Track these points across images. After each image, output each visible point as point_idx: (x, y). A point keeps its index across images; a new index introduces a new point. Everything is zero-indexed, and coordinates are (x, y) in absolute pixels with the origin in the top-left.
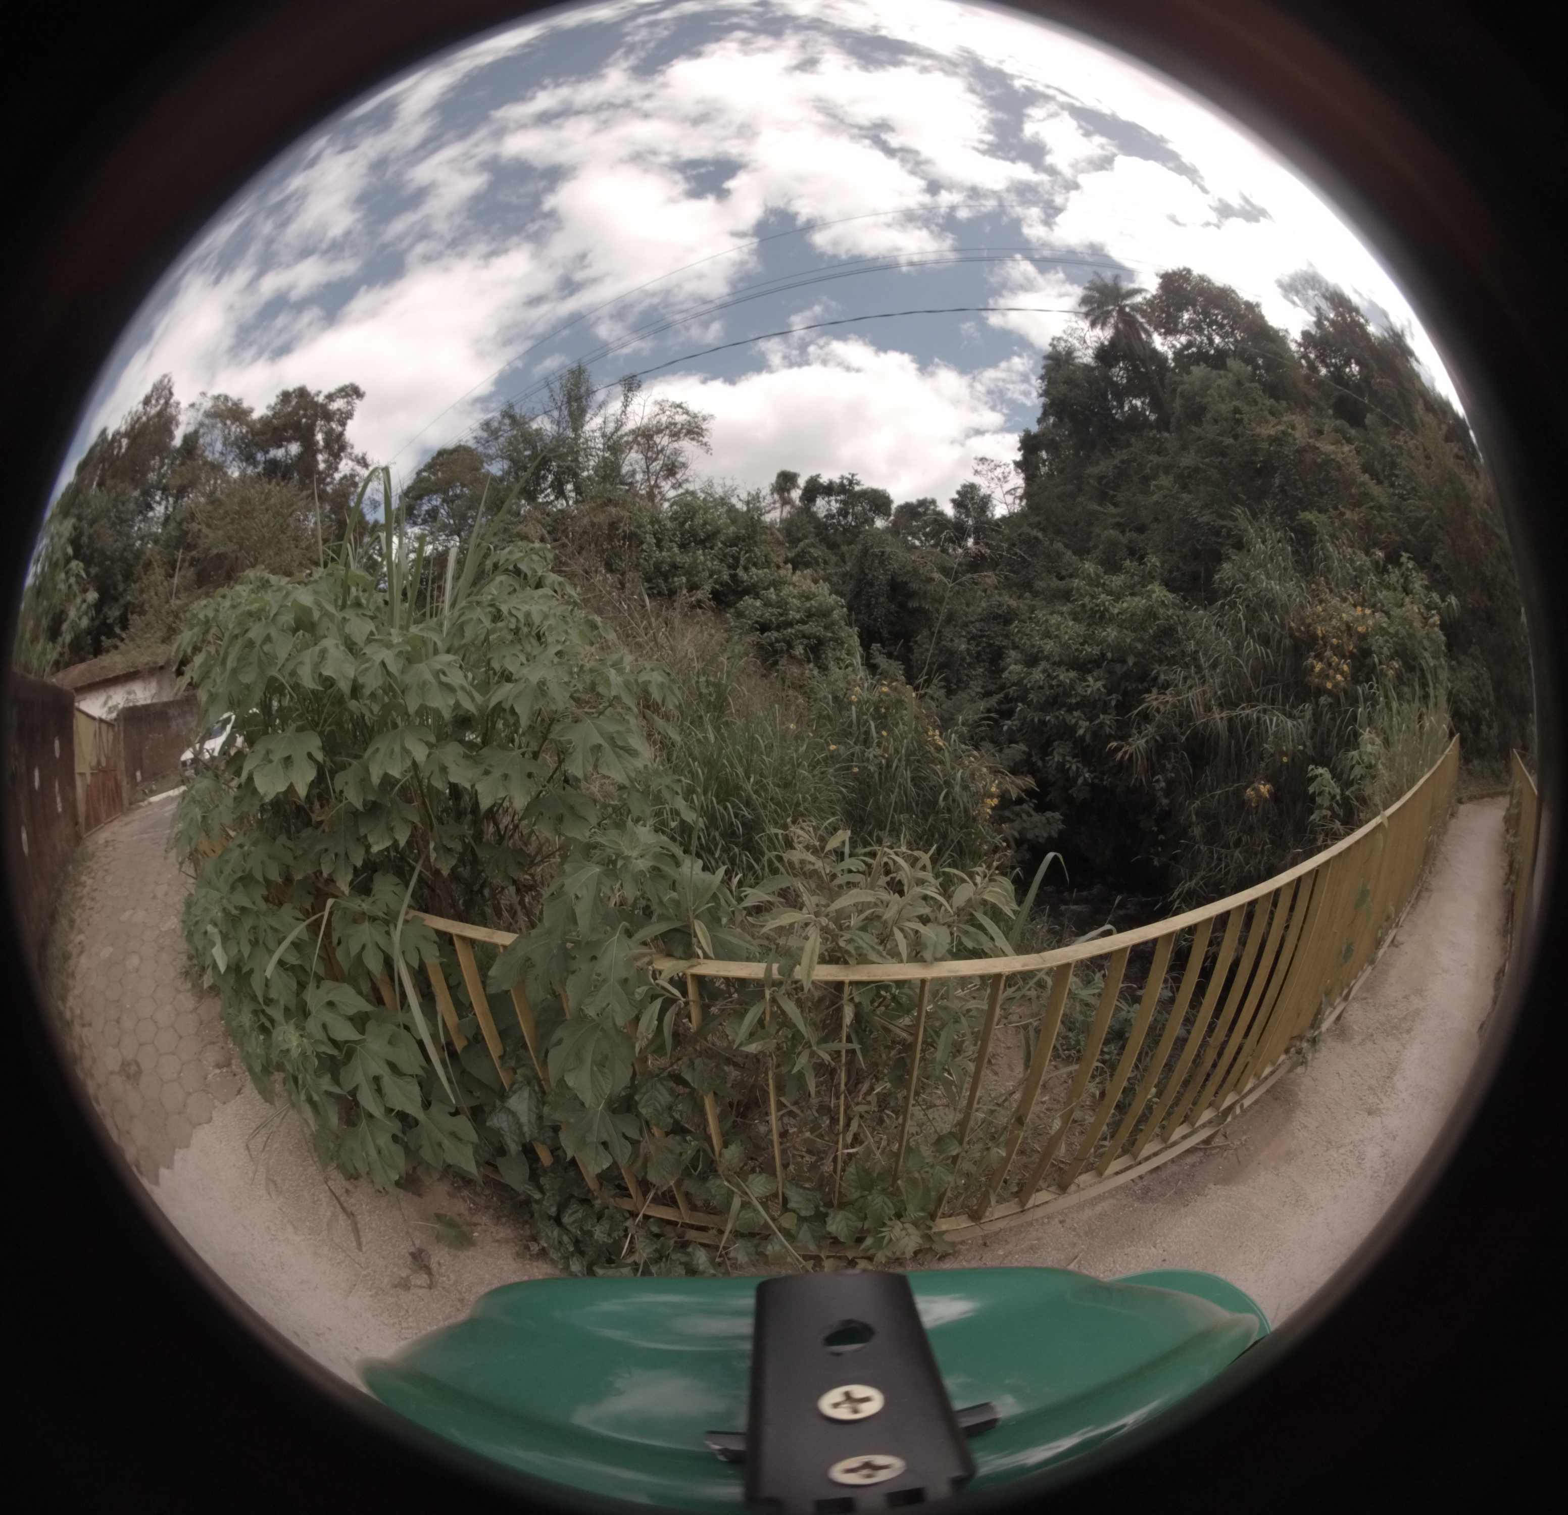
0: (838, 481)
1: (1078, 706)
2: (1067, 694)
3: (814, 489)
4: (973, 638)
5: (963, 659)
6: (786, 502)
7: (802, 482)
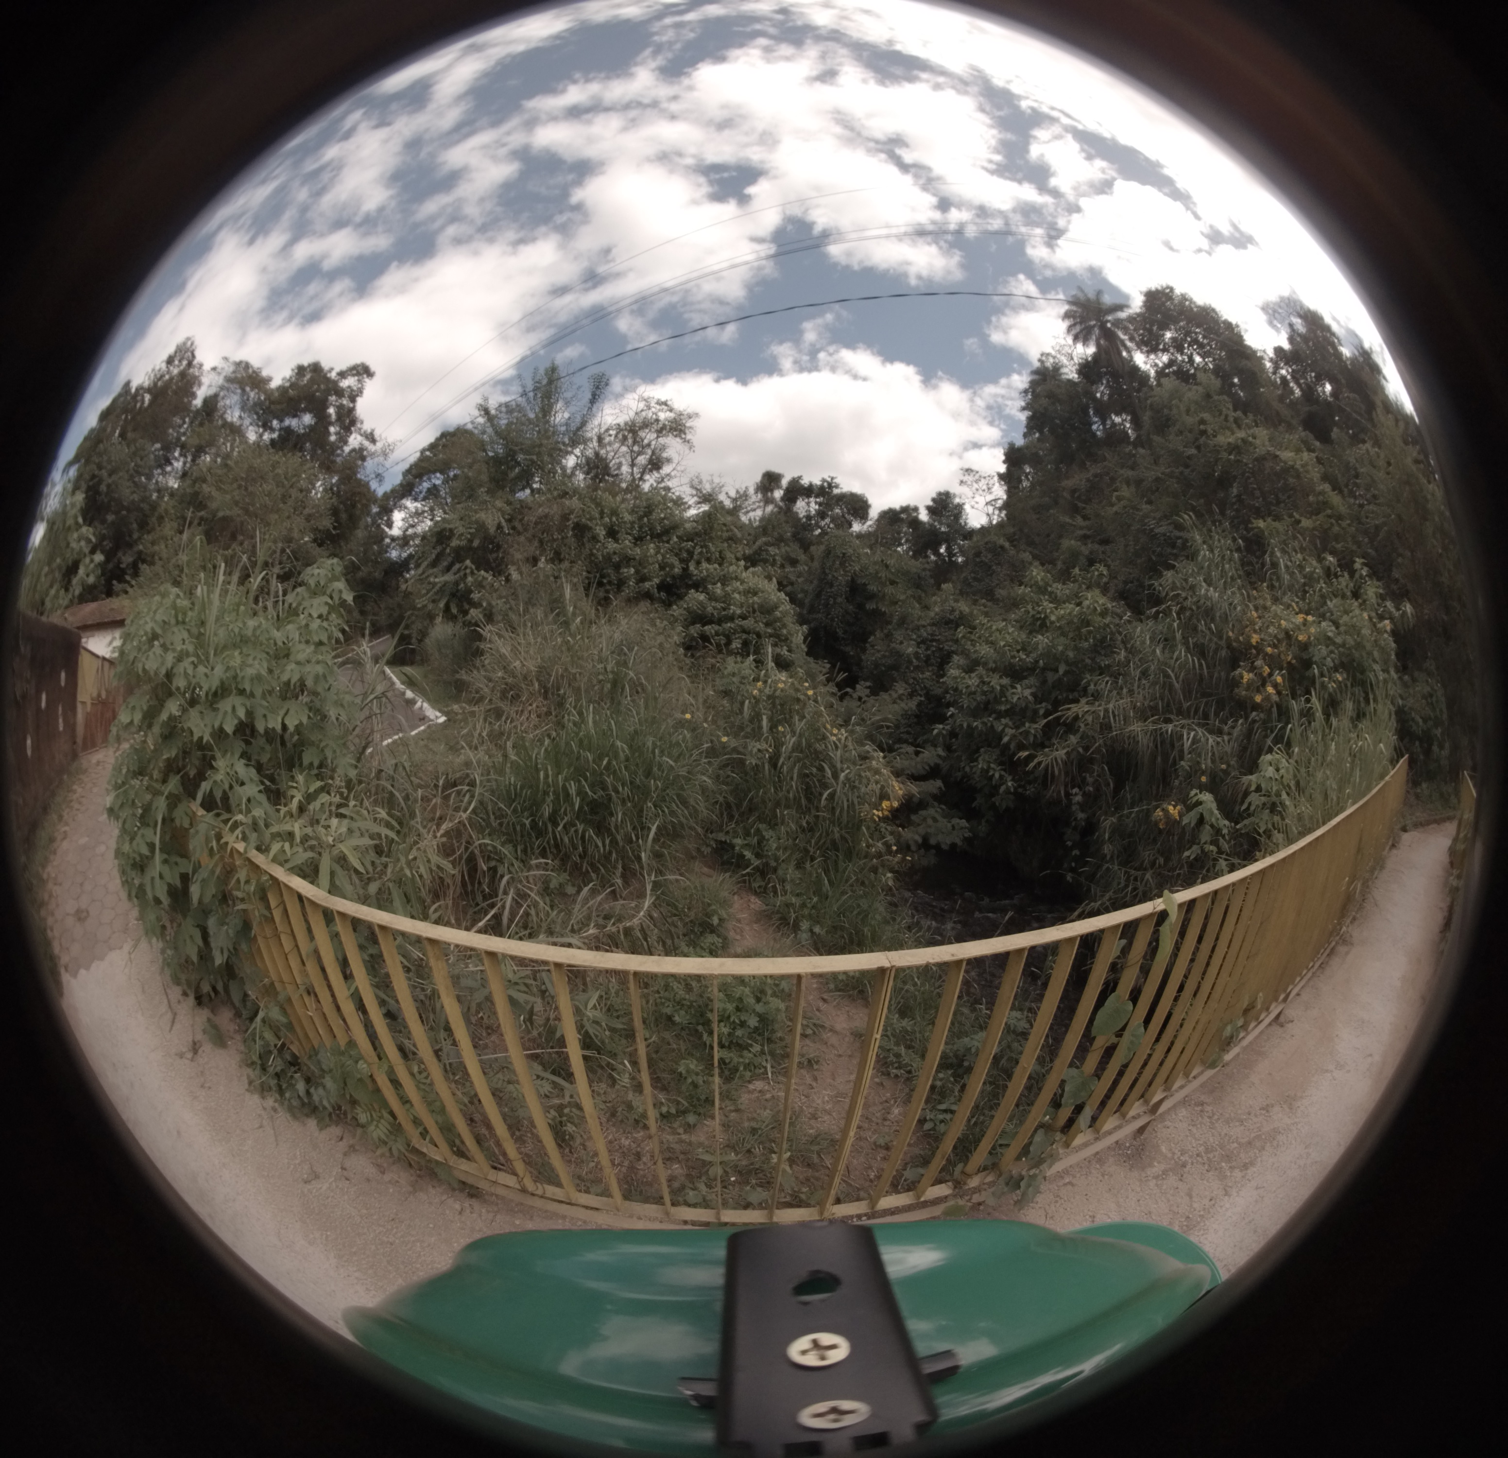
0: (819, 483)
1: (1008, 713)
2: (997, 701)
3: (796, 490)
4: (923, 642)
5: (910, 662)
6: (767, 501)
7: (784, 482)
